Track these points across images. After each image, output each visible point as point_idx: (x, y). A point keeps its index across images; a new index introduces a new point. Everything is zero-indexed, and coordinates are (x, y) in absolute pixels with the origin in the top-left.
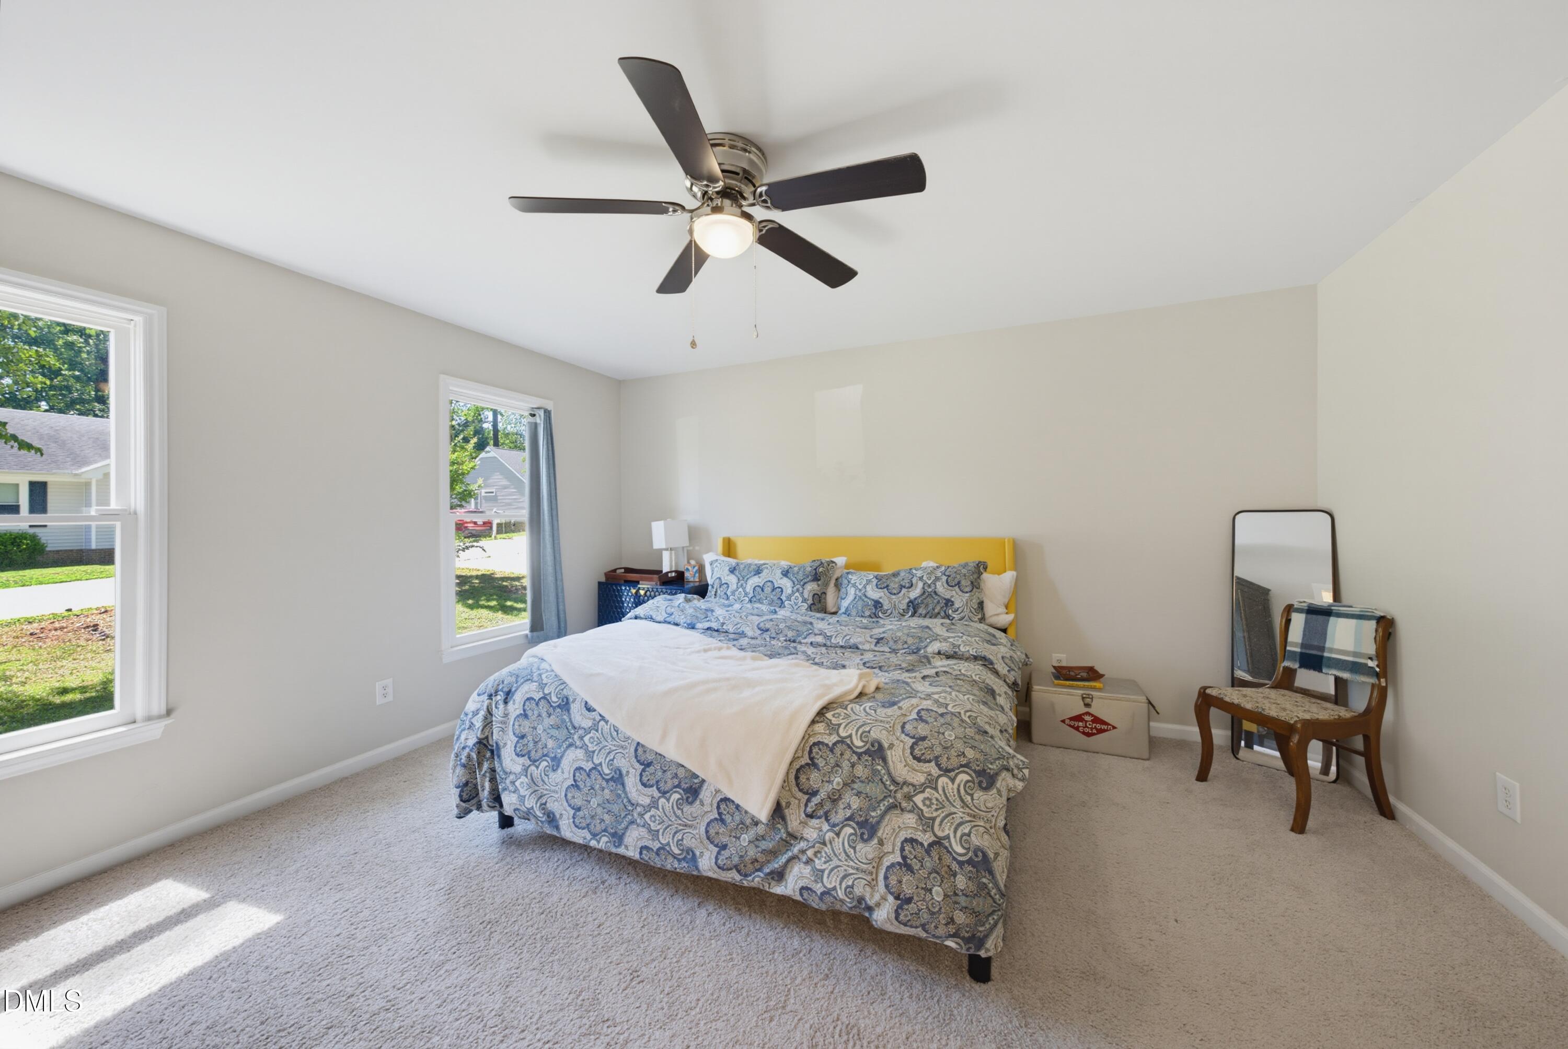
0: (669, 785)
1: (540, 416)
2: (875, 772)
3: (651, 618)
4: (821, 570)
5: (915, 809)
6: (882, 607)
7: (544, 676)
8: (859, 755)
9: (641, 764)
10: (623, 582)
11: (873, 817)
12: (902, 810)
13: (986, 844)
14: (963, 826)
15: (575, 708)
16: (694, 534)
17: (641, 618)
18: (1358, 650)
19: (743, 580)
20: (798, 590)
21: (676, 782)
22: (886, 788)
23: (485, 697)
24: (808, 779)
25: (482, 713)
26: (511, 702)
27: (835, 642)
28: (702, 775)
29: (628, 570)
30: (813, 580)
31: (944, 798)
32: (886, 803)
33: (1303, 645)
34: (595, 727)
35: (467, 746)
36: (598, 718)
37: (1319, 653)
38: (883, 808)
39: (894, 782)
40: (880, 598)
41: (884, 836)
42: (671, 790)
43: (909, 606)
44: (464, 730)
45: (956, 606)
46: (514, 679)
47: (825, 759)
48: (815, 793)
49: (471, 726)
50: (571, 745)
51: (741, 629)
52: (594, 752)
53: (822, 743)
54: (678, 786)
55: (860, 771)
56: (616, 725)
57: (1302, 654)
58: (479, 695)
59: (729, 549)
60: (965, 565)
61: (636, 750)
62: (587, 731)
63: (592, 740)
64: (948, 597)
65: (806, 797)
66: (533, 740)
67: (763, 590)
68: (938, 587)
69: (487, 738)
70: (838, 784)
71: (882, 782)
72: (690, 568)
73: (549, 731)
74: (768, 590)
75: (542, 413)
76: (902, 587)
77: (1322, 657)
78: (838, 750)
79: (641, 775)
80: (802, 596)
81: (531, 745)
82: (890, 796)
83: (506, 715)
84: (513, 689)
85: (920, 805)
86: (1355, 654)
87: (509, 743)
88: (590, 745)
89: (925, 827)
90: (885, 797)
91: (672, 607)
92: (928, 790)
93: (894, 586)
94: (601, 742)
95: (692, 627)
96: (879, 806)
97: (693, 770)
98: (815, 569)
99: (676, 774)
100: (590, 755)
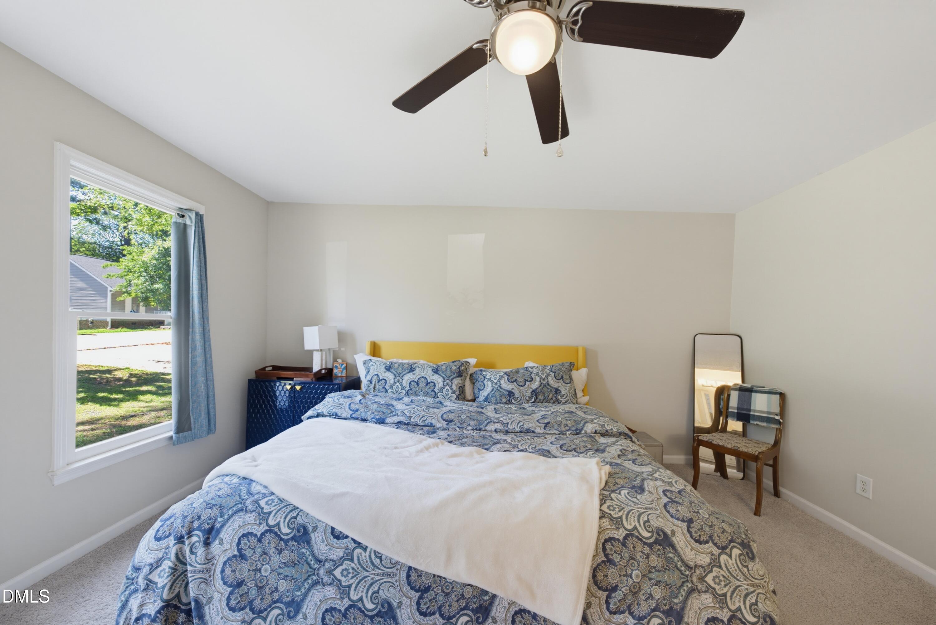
0: (455, 607)
1: (190, 218)
2: (669, 560)
3: (337, 415)
4: (463, 368)
5: (709, 589)
6: (514, 395)
7: (262, 503)
8: (650, 545)
9: (417, 591)
10: (276, 379)
11: (677, 604)
12: (699, 592)
13: (770, 609)
14: (750, 597)
15: (317, 538)
16: (342, 337)
17: (323, 416)
18: (769, 411)
19: (399, 376)
20: (448, 384)
21: (463, 604)
22: (682, 574)
23: (171, 541)
24: (606, 576)
25: (167, 564)
26: (217, 542)
27: (511, 428)
28: (492, 590)
29: (276, 368)
30: (458, 377)
31: (728, 574)
32: (685, 588)
33: (738, 409)
34: (348, 556)
35: (144, 615)
36: (352, 545)
37: (748, 413)
38: (684, 594)
39: (688, 567)
40: (513, 389)
41: (690, 620)
42: (458, 613)
43: (532, 394)
44: (136, 591)
45: (563, 393)
46: (216, 511)
47: (619, 554)
48: (614, 589)
49: (150, 584)
50: (316, 583)
51: (427, 422)
52: (349, 586)
53: (614, 539)
54: (466, 608)
55: (654, 560)
56: (377, 550)
57: (738, 413)
58: (158, 539)
59: (375, 350)
60: (563, 365)
61: (408, 576)
62: (337, 563)
63: (345, 573)
64: (556, 387)
65: (606, 594)
66: (256, 585)
67: (418, 385)
68: (549, 380)
69: (178, 596)
70: (637, 576)
71: (678, 569)
72: (338, 365)
73: (281, 571)
74: (422, 384)
75: (193, 216)
76: (526, 381)
77: (749, 415)
78: (629, 544)
79: (418, 604)
80: (452, 389)
81: (253, 593)
82: (687, 581)
83: (209, 560)
84: (218, 525)
85: (712, 584)
86: (768, 413)
87: (216, 596)
88: (343, 579)
89: (721, 604)
90: (683, 582)
91: (355, 404)
92: (715, 569)
93: (520, 380)
94: (359, 573)
95: (381, 421)
96: (680, 592)
97: (482, 587)
98: (459, 368)
99: (463, 595)
100: (344, 591)
